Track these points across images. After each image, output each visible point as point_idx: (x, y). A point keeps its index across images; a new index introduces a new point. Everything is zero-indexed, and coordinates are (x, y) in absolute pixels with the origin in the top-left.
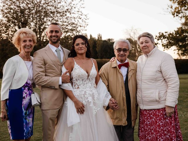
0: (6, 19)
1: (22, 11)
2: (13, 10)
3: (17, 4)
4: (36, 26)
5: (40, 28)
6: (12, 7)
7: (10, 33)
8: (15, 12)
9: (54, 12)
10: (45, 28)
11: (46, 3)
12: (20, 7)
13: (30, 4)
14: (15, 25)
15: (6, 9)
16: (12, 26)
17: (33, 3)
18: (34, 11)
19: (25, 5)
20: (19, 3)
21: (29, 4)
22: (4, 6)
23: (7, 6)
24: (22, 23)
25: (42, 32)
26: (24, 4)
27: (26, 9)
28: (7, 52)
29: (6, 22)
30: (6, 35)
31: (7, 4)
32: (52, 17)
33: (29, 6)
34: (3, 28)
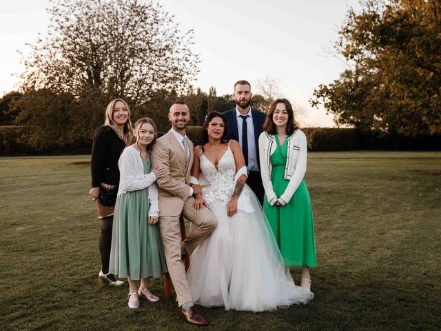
0: (69, 60)
1: (94, 48)
2: (80, 46)
3: (86, 36)
4: (115, 72)
5: (122, 76)
6: (78, 40)
7: (74, 83)
8: (83, 50)
9: (145, 50)
10: (130, 75)
11: (133, 36)
12: (90, 40)
13: (107, 36)
14: (83, 70)
15: (69, 44)
16: (77, 71)
17: (112, 35)
18: (112, 48)
19: (99, 38)
20: (90, 34)
21: (105, 36)
22: (65, 39)
23: (70, 39)
24: (93, 67)
25: (126, 81)
26: (97, 36)
27: (101, 44)
28: (70, 113)
29: (69, 65)
30: (68, 85)
31: (70, 36)
32: (141, 58)
33: (106, 39)
34: (64, 74)
